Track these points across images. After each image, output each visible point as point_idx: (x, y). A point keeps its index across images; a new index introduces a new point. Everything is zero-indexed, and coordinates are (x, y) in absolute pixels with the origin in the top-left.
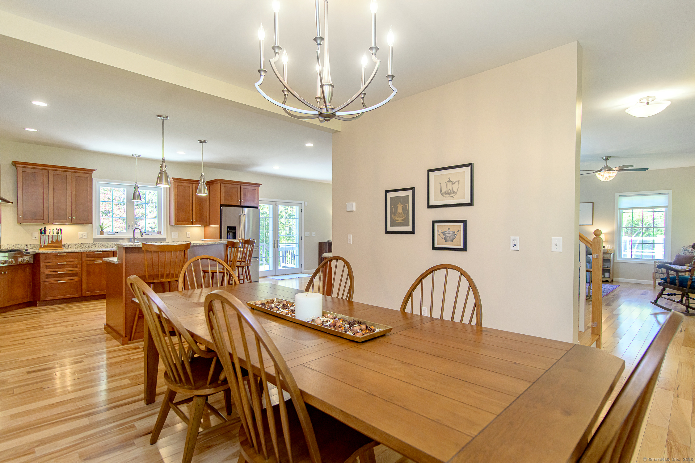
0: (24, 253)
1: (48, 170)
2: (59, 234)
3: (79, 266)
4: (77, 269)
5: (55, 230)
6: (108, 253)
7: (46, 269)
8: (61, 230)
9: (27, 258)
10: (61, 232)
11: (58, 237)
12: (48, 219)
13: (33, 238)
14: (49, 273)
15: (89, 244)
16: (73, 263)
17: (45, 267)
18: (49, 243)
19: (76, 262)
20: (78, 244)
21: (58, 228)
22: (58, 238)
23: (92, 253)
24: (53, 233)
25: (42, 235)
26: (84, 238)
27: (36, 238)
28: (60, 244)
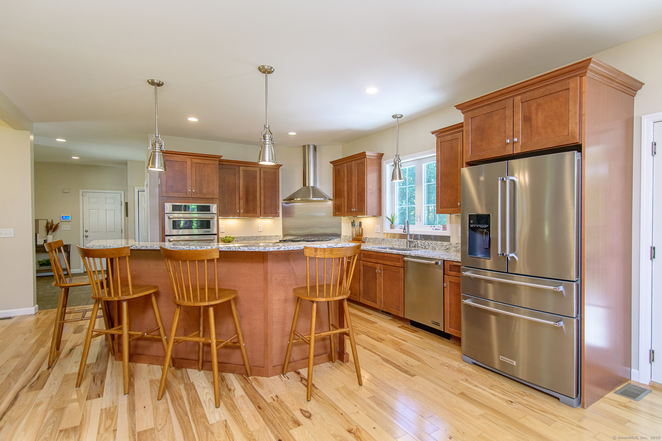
8: (361, 222)
10: (361, 225)
12: (344, 212)
18: (356, 235)
25: (353, 227)
28: (361, 237)
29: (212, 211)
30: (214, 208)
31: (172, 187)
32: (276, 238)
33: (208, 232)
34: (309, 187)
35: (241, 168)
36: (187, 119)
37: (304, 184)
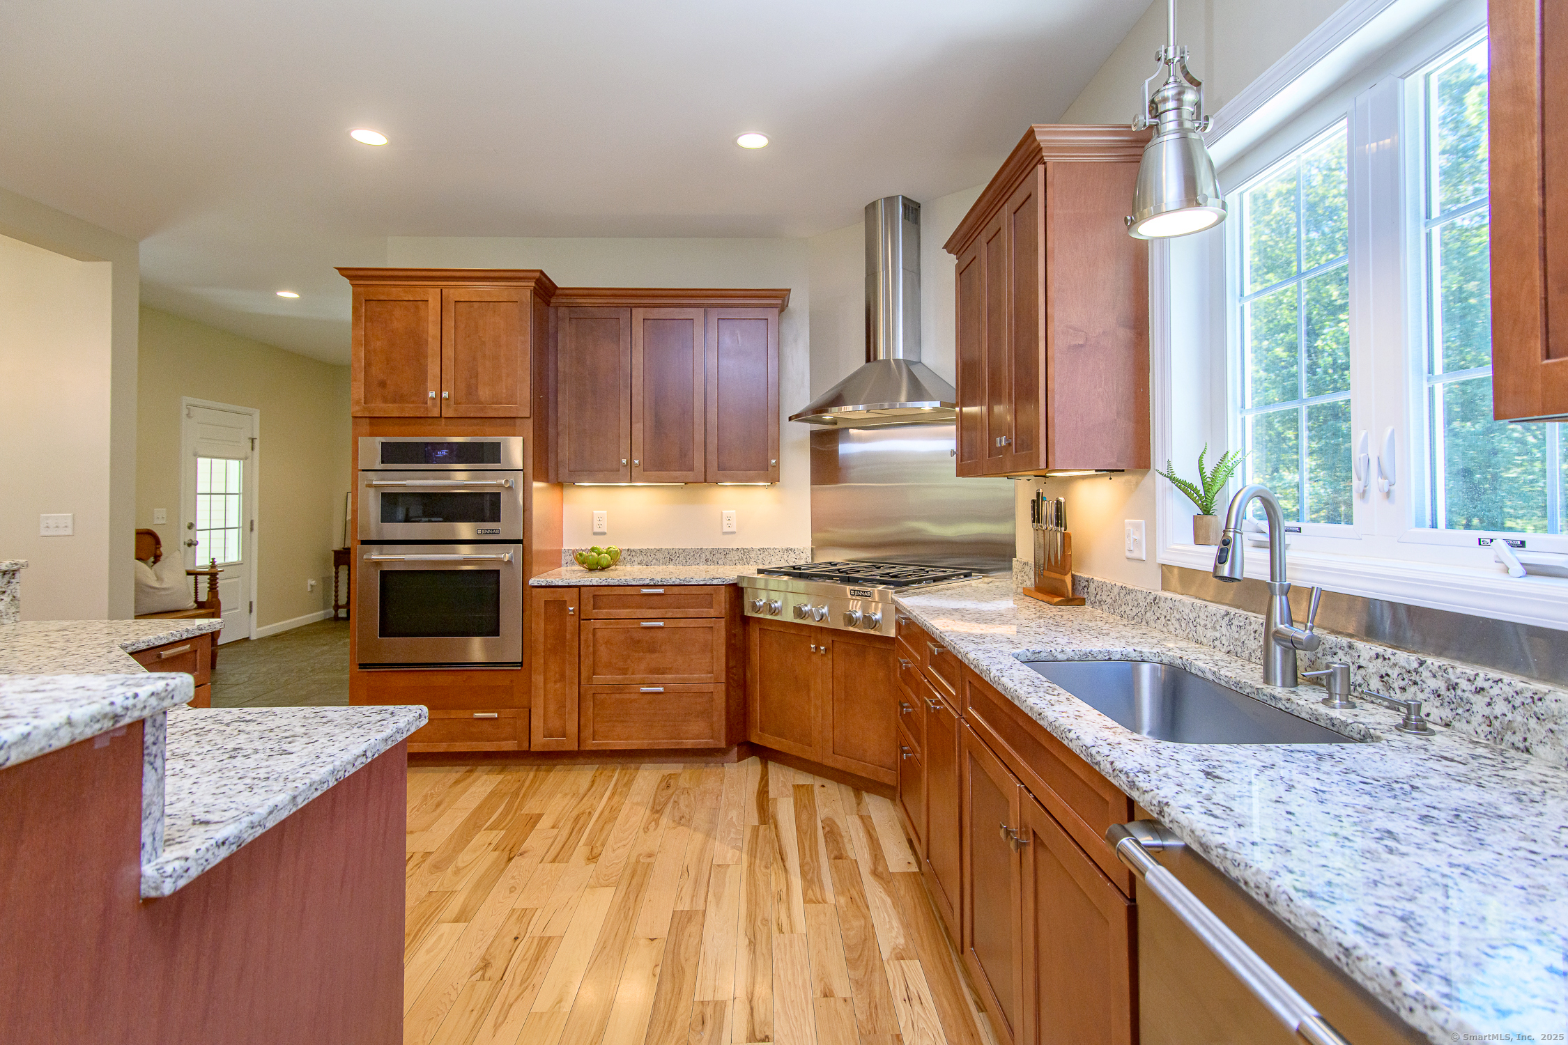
28: (1062, 577)
29: (509, 461)
30: (515, 449)
31: (383, 384)
32: (785, 556)
33: (493, 531)
34: (887, 361)
35: (639, 314)
36: (348, 134)
37: (870, 355)
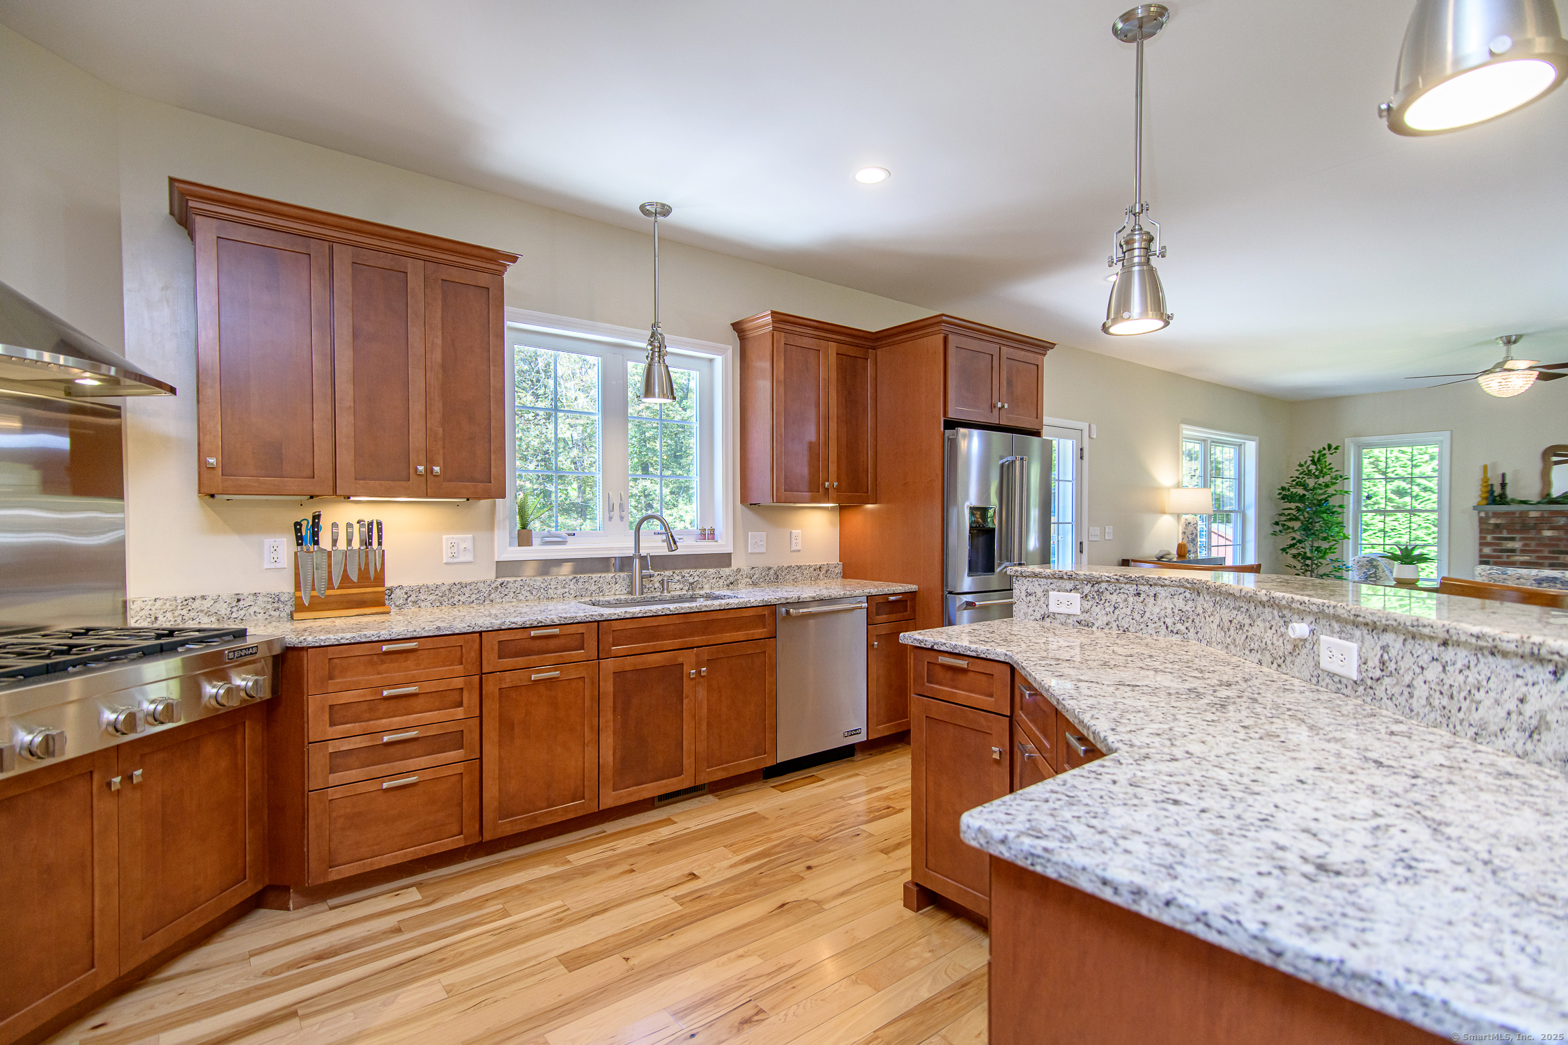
0: (231, 655)
1: (331, 242)
2: (371, 544)
3: (470, 699)
4: (459, 713)
5: (356, 527)
6: (581, 629)
7: (332, 724)
8: (379, 524)
9: (242, 680)
10: (380, 537)
11: (367, 556)
12: (330, 475)
13: (266, 567)
14: (345, 746)
15: (481, 586)
16: (442, 686)
17: (327, 717)
18: (330, 585)
19: (458, 683)
20: (443, 588)
21: (367, 520)
22: (367, 564)
23: (519, 635)
24: (349, 542)
25: (305, 548)
26: (462, 559)
27: (278, 565)
